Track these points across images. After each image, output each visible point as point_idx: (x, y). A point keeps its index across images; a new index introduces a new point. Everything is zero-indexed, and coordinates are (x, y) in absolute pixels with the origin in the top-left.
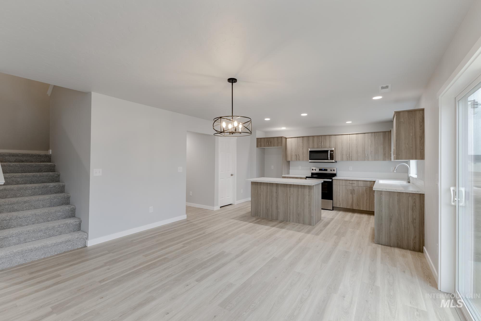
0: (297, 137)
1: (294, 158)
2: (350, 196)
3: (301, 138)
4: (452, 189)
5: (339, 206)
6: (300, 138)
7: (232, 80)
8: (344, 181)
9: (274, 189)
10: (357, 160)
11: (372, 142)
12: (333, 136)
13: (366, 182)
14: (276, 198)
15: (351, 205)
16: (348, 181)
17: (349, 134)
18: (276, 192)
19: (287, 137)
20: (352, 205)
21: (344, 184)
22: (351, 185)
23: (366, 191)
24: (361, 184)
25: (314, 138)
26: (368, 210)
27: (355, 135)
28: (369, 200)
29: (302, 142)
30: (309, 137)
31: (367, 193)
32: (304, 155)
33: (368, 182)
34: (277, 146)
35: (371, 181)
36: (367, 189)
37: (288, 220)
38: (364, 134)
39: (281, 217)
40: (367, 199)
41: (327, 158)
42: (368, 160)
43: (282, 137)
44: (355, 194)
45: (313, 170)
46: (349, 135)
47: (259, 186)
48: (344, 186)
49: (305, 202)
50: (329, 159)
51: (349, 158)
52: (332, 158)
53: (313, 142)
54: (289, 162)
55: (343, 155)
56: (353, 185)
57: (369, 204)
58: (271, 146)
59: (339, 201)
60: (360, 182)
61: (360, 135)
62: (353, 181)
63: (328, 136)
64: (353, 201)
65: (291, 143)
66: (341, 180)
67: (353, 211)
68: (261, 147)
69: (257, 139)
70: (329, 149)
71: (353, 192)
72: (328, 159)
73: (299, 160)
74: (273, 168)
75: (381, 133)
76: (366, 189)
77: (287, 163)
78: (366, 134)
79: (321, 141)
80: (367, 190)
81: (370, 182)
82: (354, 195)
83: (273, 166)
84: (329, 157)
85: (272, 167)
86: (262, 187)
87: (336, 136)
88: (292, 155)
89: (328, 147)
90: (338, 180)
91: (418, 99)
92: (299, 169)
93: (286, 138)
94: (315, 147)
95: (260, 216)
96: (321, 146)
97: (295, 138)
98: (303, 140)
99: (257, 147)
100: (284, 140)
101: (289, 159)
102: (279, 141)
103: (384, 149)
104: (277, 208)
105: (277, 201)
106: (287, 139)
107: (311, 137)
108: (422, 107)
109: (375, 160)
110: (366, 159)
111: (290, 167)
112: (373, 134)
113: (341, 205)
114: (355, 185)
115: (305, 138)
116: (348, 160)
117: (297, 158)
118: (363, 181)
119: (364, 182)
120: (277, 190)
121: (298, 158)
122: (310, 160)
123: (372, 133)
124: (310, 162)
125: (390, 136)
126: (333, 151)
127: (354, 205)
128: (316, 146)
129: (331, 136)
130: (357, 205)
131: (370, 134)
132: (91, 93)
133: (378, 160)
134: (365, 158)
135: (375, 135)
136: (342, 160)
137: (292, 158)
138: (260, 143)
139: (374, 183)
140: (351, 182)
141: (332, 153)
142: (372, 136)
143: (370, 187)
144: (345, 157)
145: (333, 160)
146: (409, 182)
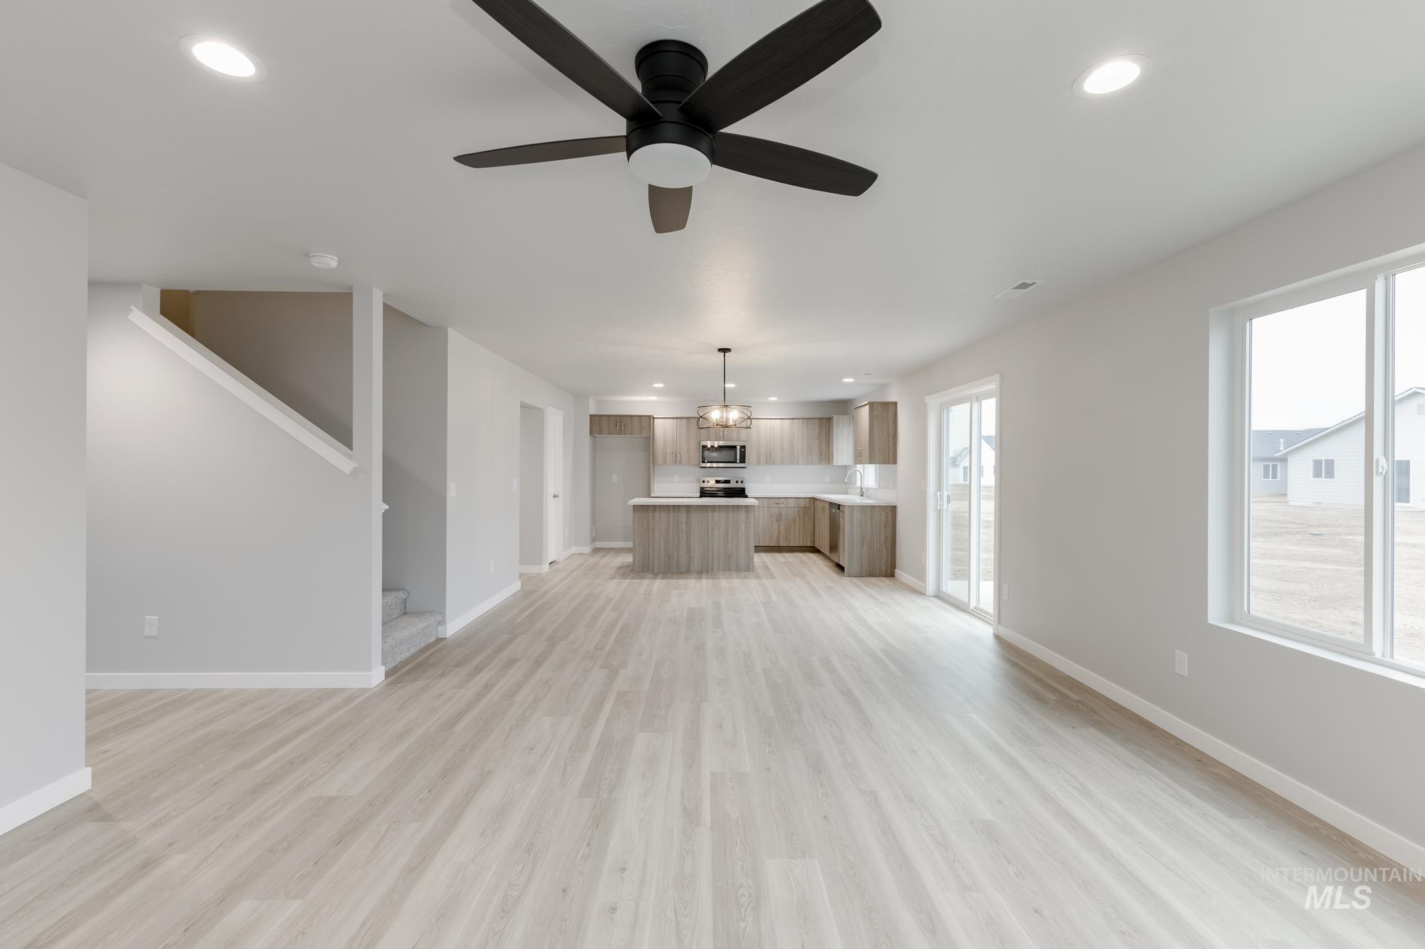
0: (677, 418)
1: (669, 458)
2: (776, 525)
3: (685, 420)
4: (938, 493)
5: (758, 543)
6: (682, 420)
7: (724, 350)
8: (765, 500)
9: (683, 516)
10: (782, 463)
11: (803, 434)
13: (799, 499)
14: (687, 532)
16: (771, 499)
17: (770, 419)
18: (687, 522)
20: (778, 540)
21: (765, 506)
22: (776, 506)
23: (798, 514)
24: (792, 503)
27: (779, 421)
28: (803, 527)
29: (687, 428)
31: (800, 518)
32: (691, 454)
33: (802, 499)
34: (637, 434)
36: (800, 510)
37: (710, 570)
39: (696, 564)
40: (800, 526)
41: (733, 460)
42: (798, 464)
43: (650, 416)
44: (782, 521)
45: (704, 482)
46: (768, 420)
47: (651, 514)
48: (766, 509)
49: (739, 535)
50: (738, 461)
51: (770, 460)
52: (743, 460)
55: (760, 454)
56: (780, 506)
57: (803, 535)
58: (624, 434)
59: (758, 536)
60: (790, 499)
61: (786, 420)
62: (780, 499)
64: (779, 534)
65: (663, 429)
66: (760, 499)
67: (779, 550)
68: (600, 434)
69: (591, 416)
70: (738, 444)
71: (779, 518)
72: (736, 462)
73: (681, 463)
74: (617, 481)
78: (795, 420)
80: (799, 512)
81: (804, 499)
82: (781, 523)
83: (616, 476)
84: (738, 457)
86: (657, 514)
88: (666, 453)
89: (735, 439)
91: (883, 387)
92: (674, 481)
93: (654, 418)
95: (653, 570)
96: (723, 437)
97: (673, 420)
98: (688, 424)
99: (591, 433)
100: (649, 422)
101: (660, 462)
102: (643, 424)
103: (820, 445)
104: (689, 550)
105: (688, 538)
106: (656, 420)
108: (892, 399)
109: (807, 464)
110: (796, 462)
112: (805, 421)
113: (762, 541)
114: (783, 506)
115: (693, 420)
116: (767, 464)
117: (677, 460)
118: (794, 498)
119: (796, 500)
120: (687, 517)
122: (701, 462)
123: (804, 419)
124: (698, 467)
125: (825, 427)
126: (744, 447)
127: (781, 539)
128: (712, 437)
130: (786, 540)
131: (801, 421)
132: (447, 331)
133: (812, 464)
134: (793, 461)
136: (759, 463)
137: (664, 457)
138: (596, 426)
139: (813, 500)
140: (776, 501)
141: (743, 450)
142: (803, 423)
143: (805, 508)
144: (763, 458)
145: (745, 462)
146: (862, 496)
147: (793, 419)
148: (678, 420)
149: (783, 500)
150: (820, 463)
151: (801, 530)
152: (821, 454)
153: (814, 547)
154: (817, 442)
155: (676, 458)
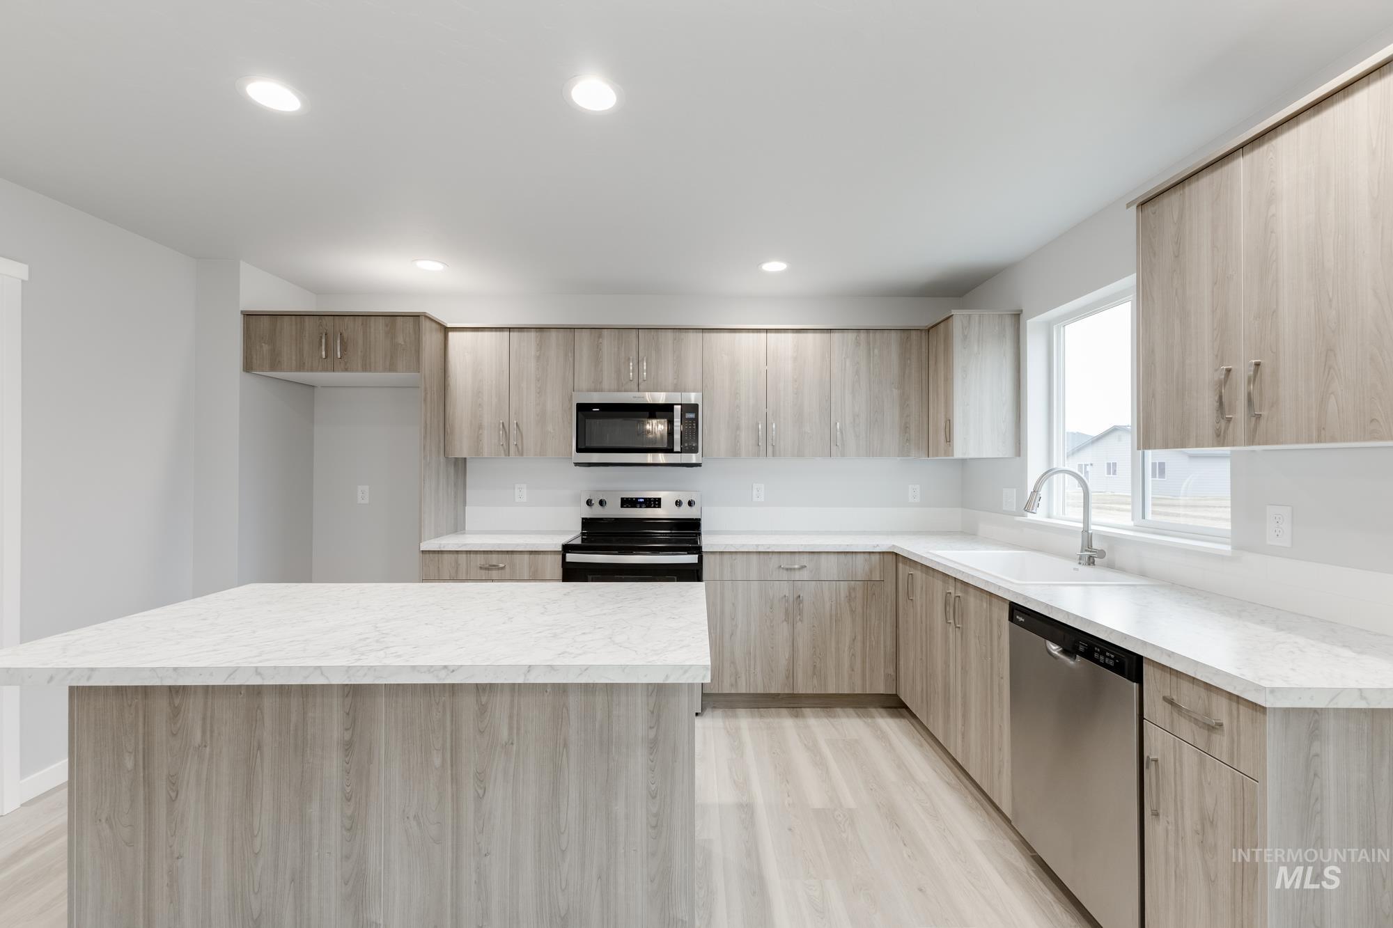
0: (510, 329)
1: (490, 440)
2: (784, 630)
3: (533, 334)
5: (732, 685)
6: (525, 335)
8: (755, 557)
10: (800, 454)
11: (857, 373)
12: (692, 336)
13: (849, 556)
15: (787, 678)
16: (770, 555)
17: (767, 331)
19: (449, 325)
20: (791, 675)
21: (754, 575)
22: (785, 575)
23: (850, 598)
24: (830, 568)
25: (600, 336)
26: (858, 691)
27: (790, 336)
28: (864, 643)
29: (538, 358)
30: (572, 329)
31: (853, 612)
32: (550, 428)
33: (859, 556)
34: (385, 370)
35: (870, 553)
36: (854, 589)
38: (826, 336)
40: (854, 640)
41: (665, 446)
42: (843, 455)
43: (416, 317)
44: (801, 620)
45: (590, 502)
46: (763, 335)
48: (755, 585)
50: (679, 449)
51: (765, 446)
52: (691, 444)
53: (597, 360)
54: (460, 465)
55: (738, 428)
56: (797, 576)
57: (864, 662)
58: (346, 370)
59: (733, 662)
60: (823, 557)
61: (810, 336)
62: (797, 555)
63: (670, 334)
64: (793, 659)
65: (475, 361)
66: (739, 556)
67: (792, 702)
68: (273, 368)
69: (248, 315)
70: (677, 398)
72: (673, 450)
73: (520, 453)
74: (366, 501)
75: (893, 334)
76: (850, 593)
77: (452, 470)
78: (836, 336)
79: (634, 354)
80: (853, 595)
81: (867, 556)
82: (799, 626)
83: (366, 488)
84: (679, 437)
85: (363, 494)
87: (707, 335)
88: (480, 427)
89: (671, 387)
90: (726, 557)
92: (517, 500)
93: (446, 330)
94: (606, 385)
96: (636, 380)
97: (498, 334)
98: (540, 345)
99: (248, 367)
100: (431, 339)
101: (462, 448)
102: (400, 340)
103: (904, 403)
106: (451, 335)
107: (586, 333)
109: (869, 456)
110: (834, 448)
111: (470, 493)
112: (863, 335)
113: (743, 678)
114: (805, 575)
115: (554, 333)
116: (758, 456)
117: (510, 441)
118: (836, 555)
119: (842, 556)
121: (513, 442)
122: (579, 450)
123: (858, 331)
124: (577, 464)
125: (924, 350)
126: (694, 408)
127: (799, 675)
128: (608, 378)
129: (684, 335)
130: (814, 674)
131: (851, 336)
133: (882, 455)
134: (831, 446)
135: (868, 343)
136: (735, 453)
137: (478, 439)
138: (266, 347)
139: (890, 557)
140: (785, 562)
141: (692, 416)
142: (858, 344)
143: (868, 582)
144: (746, 439)
145: (695, 450)
146: (1091, 562)
147: (830, 330)
148: (514, 335)
149: (805, 560)
150: (904, 452)
151: (859, 644)
152: (905, 428)
153: (896, 695)
154: (896, 392)
155: (508, 439)
